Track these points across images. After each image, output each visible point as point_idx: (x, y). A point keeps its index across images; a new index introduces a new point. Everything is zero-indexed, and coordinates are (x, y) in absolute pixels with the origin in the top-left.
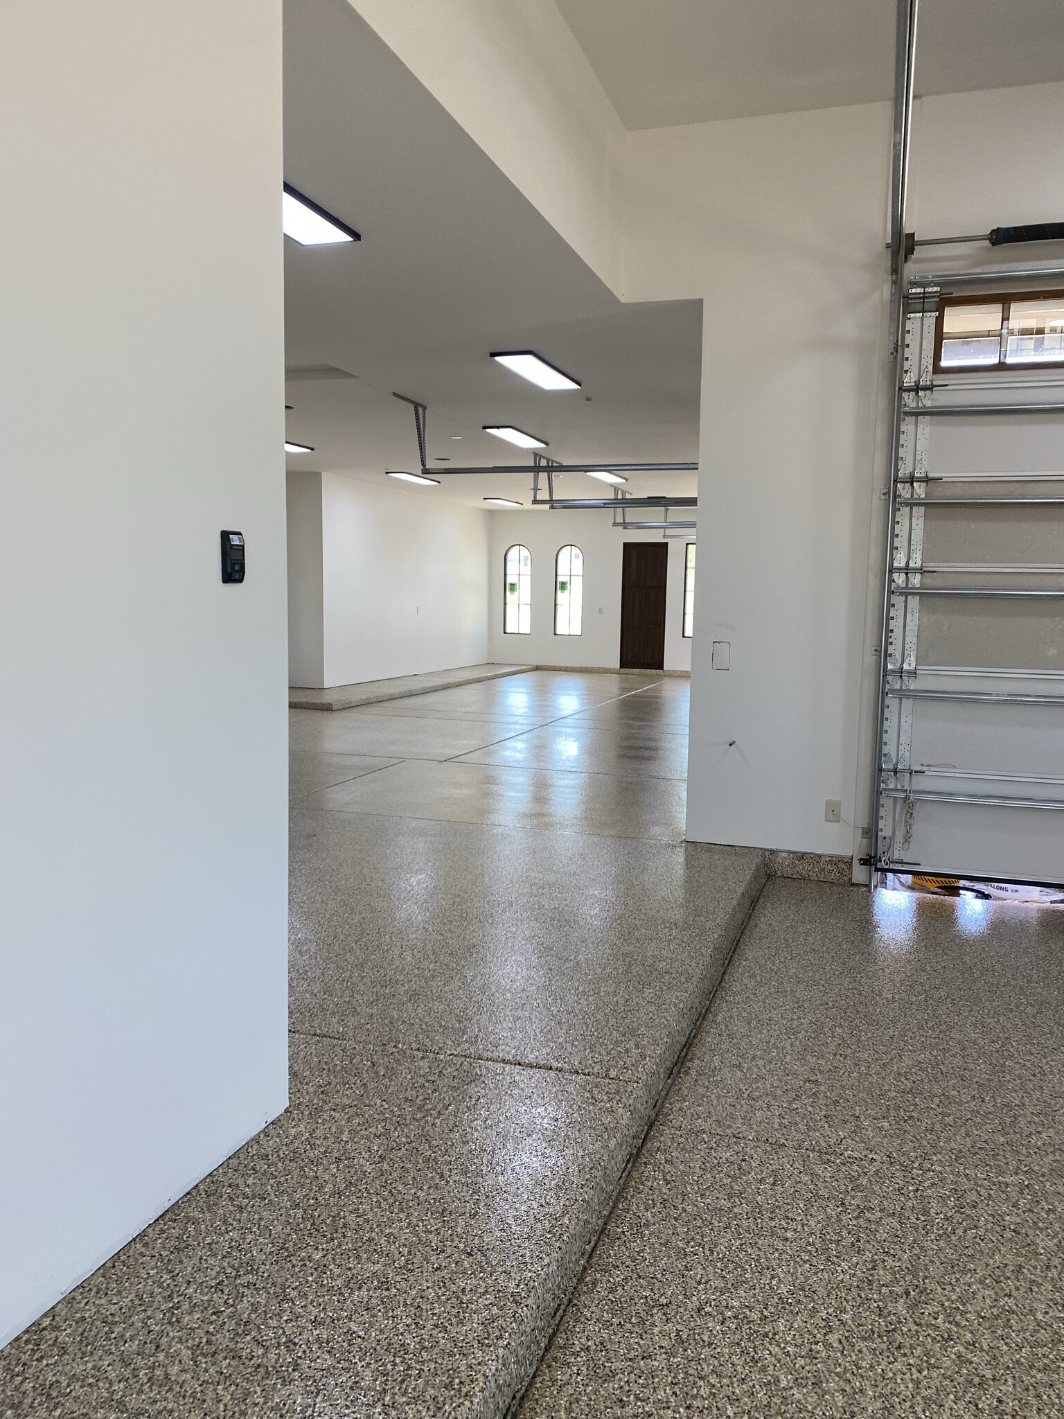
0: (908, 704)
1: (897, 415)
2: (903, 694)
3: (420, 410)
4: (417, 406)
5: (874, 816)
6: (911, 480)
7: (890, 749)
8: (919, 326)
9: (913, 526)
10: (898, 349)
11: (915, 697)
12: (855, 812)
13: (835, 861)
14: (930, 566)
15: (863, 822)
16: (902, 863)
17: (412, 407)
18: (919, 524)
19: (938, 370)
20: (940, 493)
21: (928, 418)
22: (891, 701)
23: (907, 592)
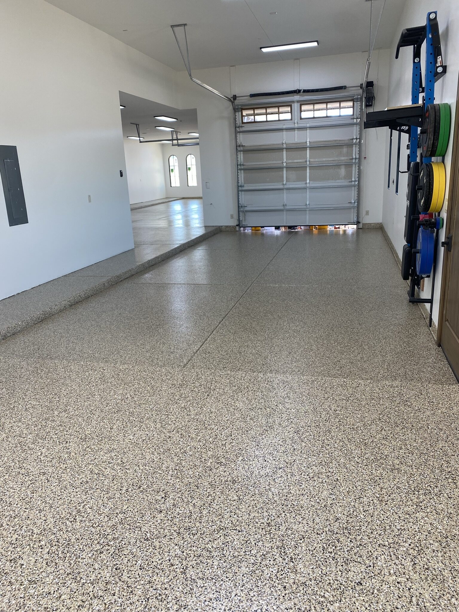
0: (243, 192)
1: (236, 133)
2: (242, 191)
3: (138, 126)
4: (136, 125)
5: (239, 216)
6: (239, 146)
7: (240, 202)
8: (238, 114)
9: (241, 156)
10: (235, 119)
11: (244, 191)
12: (236, 216)
13: (233, 227)
14: (245, 164)
15: (238, 218)
16: (244, 225)
17: (135, 125)
18: (242, 155)
19: (243, 123)
20: (245, 148)
21: (242, 133)
22: (240, 192)
23: (241, 170)
